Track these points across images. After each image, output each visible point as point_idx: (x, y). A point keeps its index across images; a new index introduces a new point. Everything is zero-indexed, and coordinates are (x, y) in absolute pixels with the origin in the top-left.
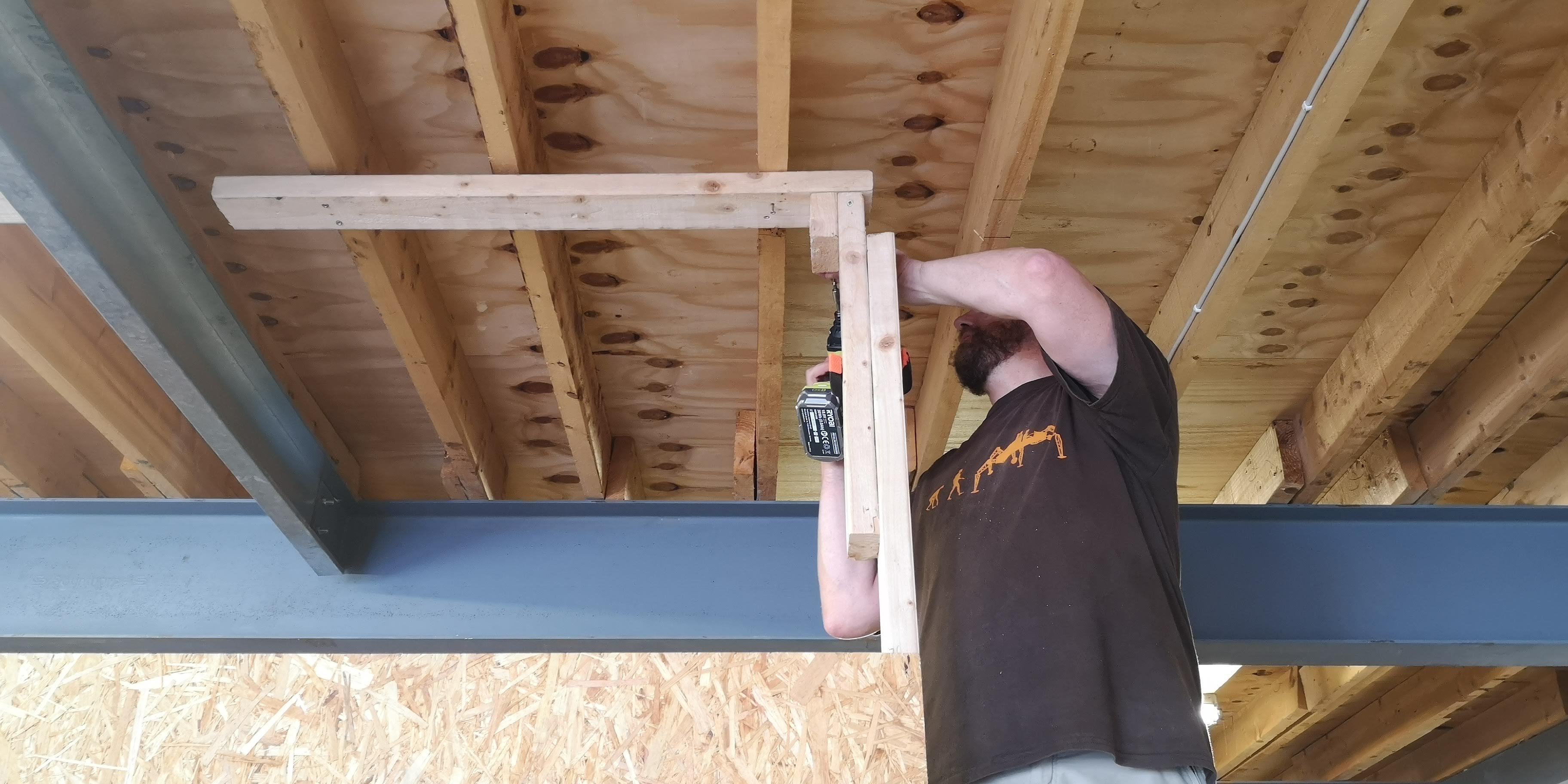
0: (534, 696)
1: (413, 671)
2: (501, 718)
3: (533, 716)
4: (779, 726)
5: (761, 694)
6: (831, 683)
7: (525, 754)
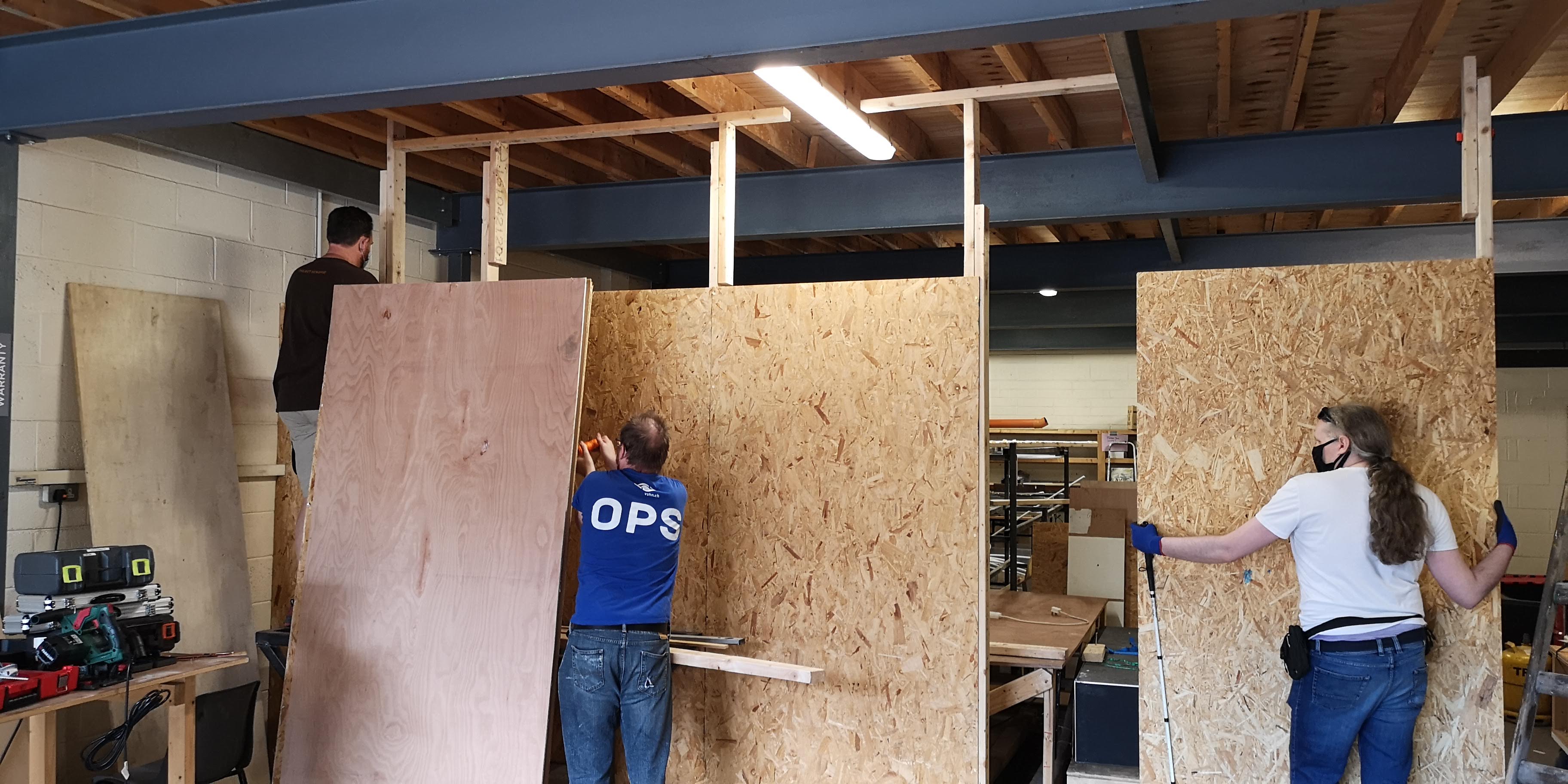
0: (1345, 278)
1: (1299, 271)
2: (1334, 286)
3: (1346, 284)
4: (1438, 284)
5: (1430, 275)
6: (1458, 270)
7: (1343, 297)
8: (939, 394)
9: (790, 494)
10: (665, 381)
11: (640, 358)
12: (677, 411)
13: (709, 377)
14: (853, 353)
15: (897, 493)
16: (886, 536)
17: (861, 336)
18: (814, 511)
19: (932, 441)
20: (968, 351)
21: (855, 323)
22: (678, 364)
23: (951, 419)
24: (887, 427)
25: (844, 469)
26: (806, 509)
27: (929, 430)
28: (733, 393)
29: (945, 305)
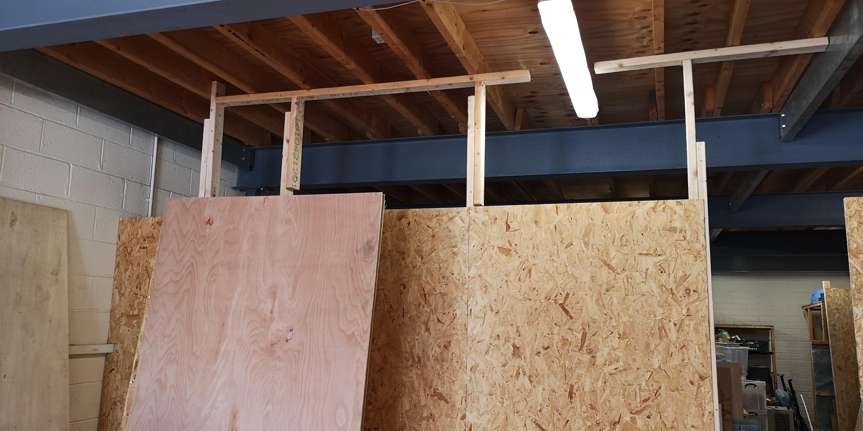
8: (671, 296)
9: (539, 377)
10: (430, 281)
11: (408, 262)
12: (439, 306)
13: (467, 278)
14: (592, 260)
15: (636, 378)
16: (627, 418)
17: (599, 247)
18: (561, 393)
19: (667, 336)
20: (696, 260)
21: (593, 236)
22: (440, 268)
23: (683, 317)
24: (624, 323)
25: (587, 358)
26: (553, 391)
27: (663, 327)
28: (488, 292)
29: (673, 222)
